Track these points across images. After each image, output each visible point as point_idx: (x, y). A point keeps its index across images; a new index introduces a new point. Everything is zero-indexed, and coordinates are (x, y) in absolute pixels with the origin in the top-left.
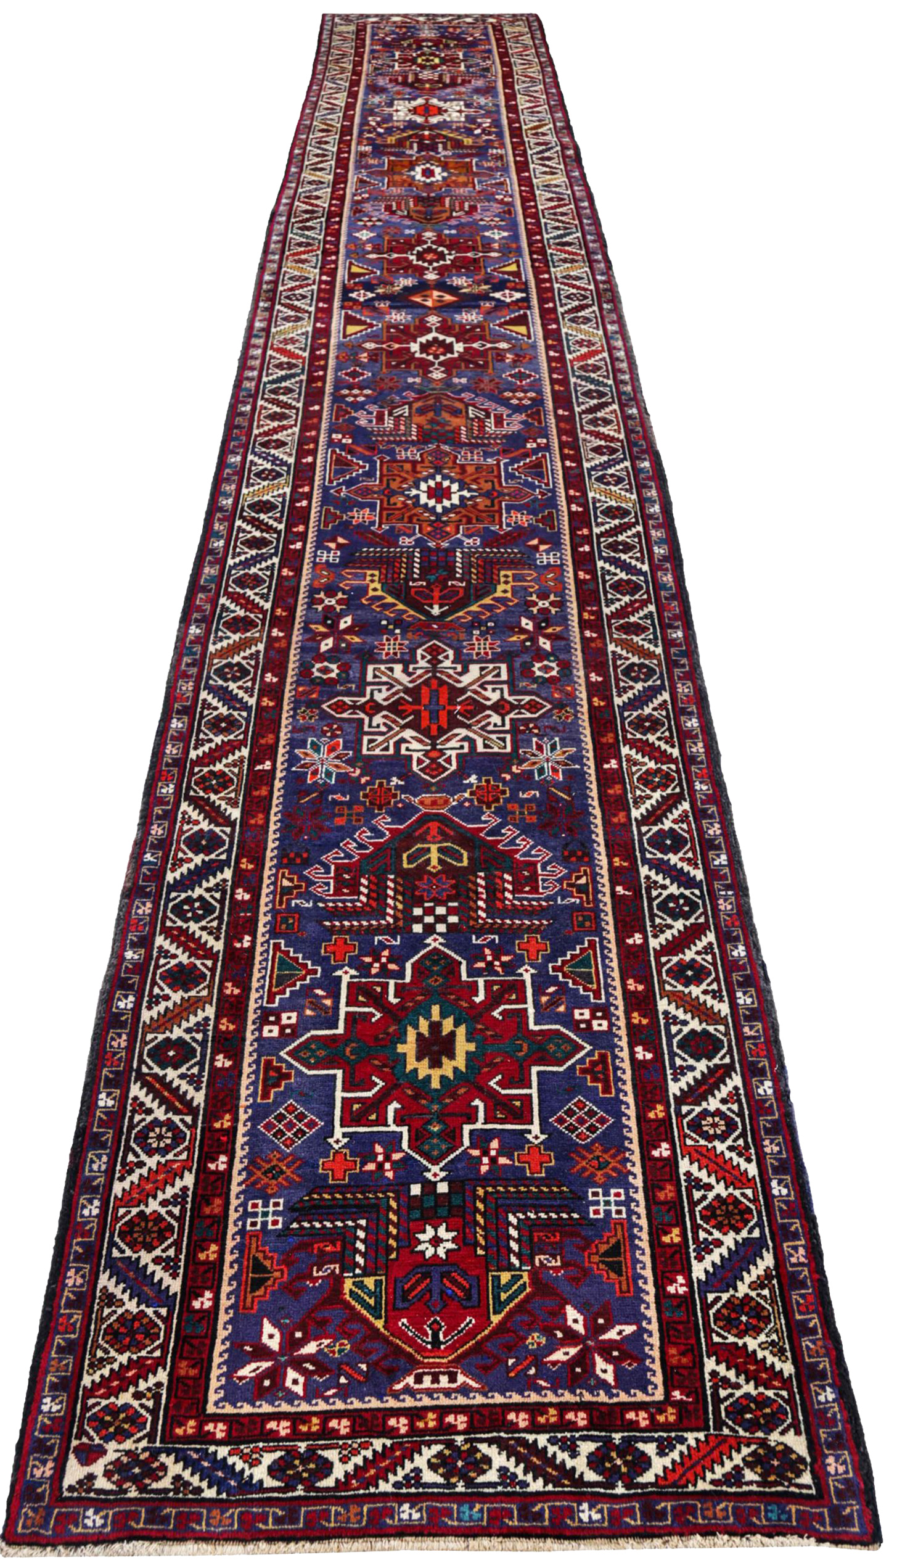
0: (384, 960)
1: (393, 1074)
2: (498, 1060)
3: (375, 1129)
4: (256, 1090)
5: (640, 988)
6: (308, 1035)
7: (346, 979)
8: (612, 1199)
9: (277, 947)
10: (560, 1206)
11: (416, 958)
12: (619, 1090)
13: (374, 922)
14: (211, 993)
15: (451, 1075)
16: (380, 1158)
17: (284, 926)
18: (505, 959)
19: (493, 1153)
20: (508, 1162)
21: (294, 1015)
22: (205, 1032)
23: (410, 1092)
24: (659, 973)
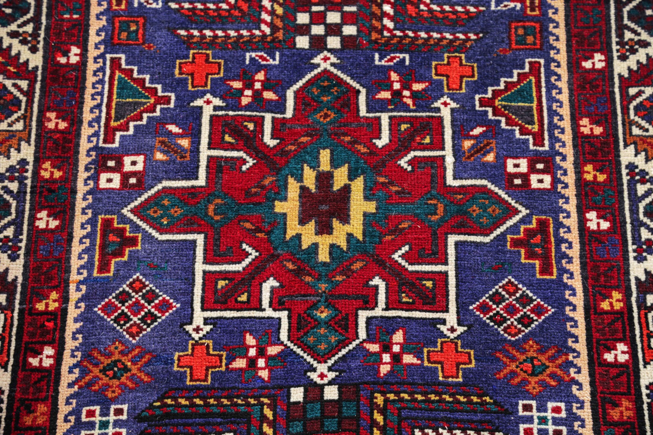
0: (258, 86)
1: (269, 241)
2: (405, 225)
3: (246, 314)
4: (91, 258)
5: (598, 130)
6: (159, 187)
7: (208, 112)
8: (549, 415)
9: (115, 63)
10: (481, 422)
11: (300, 84)
12: (562, 271)
13: (245, 33)
14: (27, 127)
15: (344, 245)
16: (252, 352)
17: (124, 35)
18: (417, 87)
19: (396, 349)
20: (415, 361)
21: (140, 159)
22: (22, 180)
23: (290, 266)
24: (625, 111)
